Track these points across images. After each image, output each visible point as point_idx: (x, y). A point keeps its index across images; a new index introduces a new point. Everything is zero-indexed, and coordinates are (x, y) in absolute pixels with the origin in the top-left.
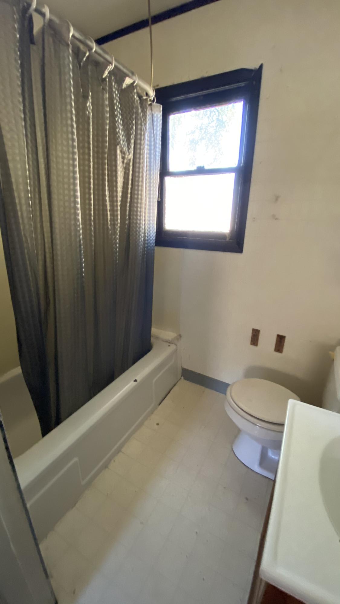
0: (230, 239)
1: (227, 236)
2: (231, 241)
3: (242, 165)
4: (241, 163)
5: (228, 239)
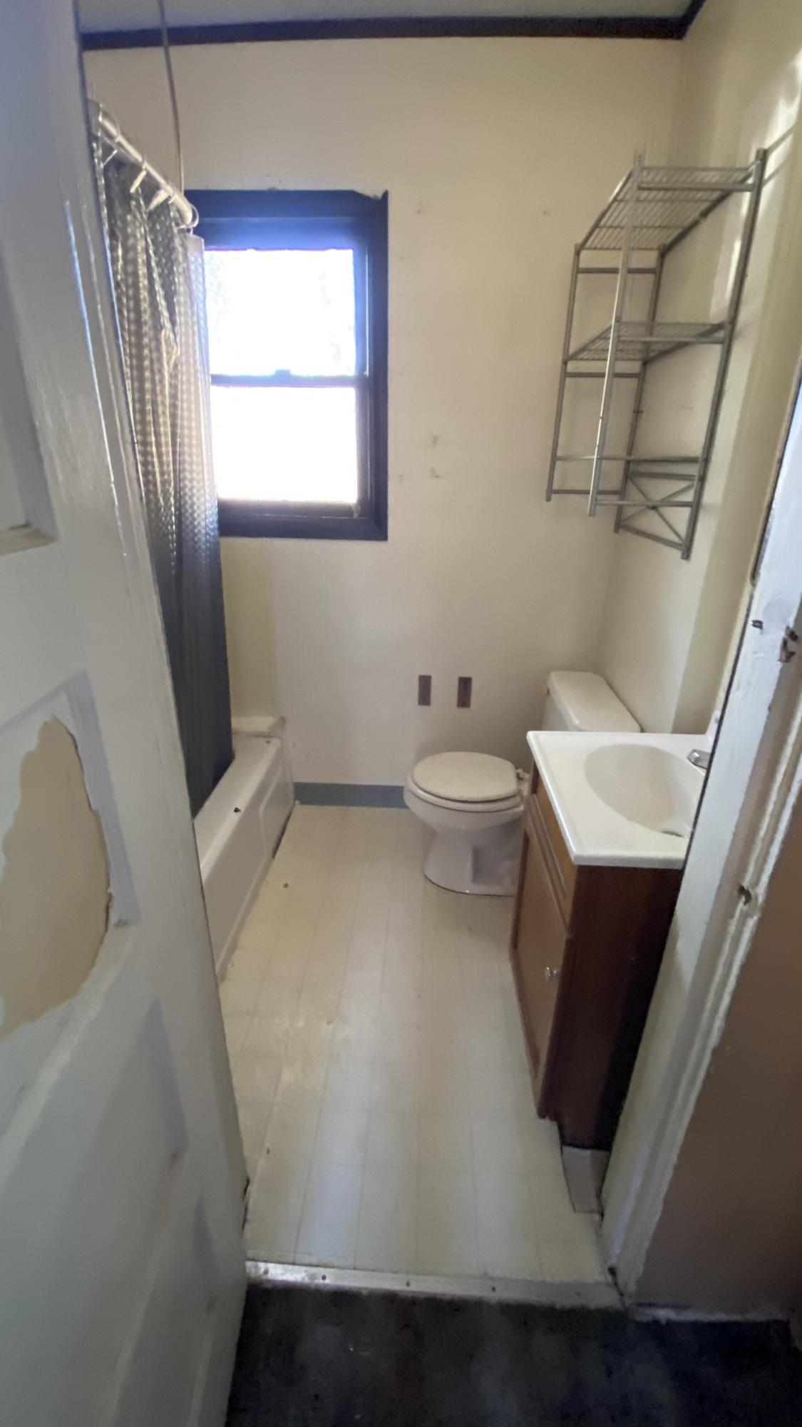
0: (360, 516)
1: (354, 509)
2: (362, 518)
3: (367, 373)
4: (365, 370)
5: (355, 516)
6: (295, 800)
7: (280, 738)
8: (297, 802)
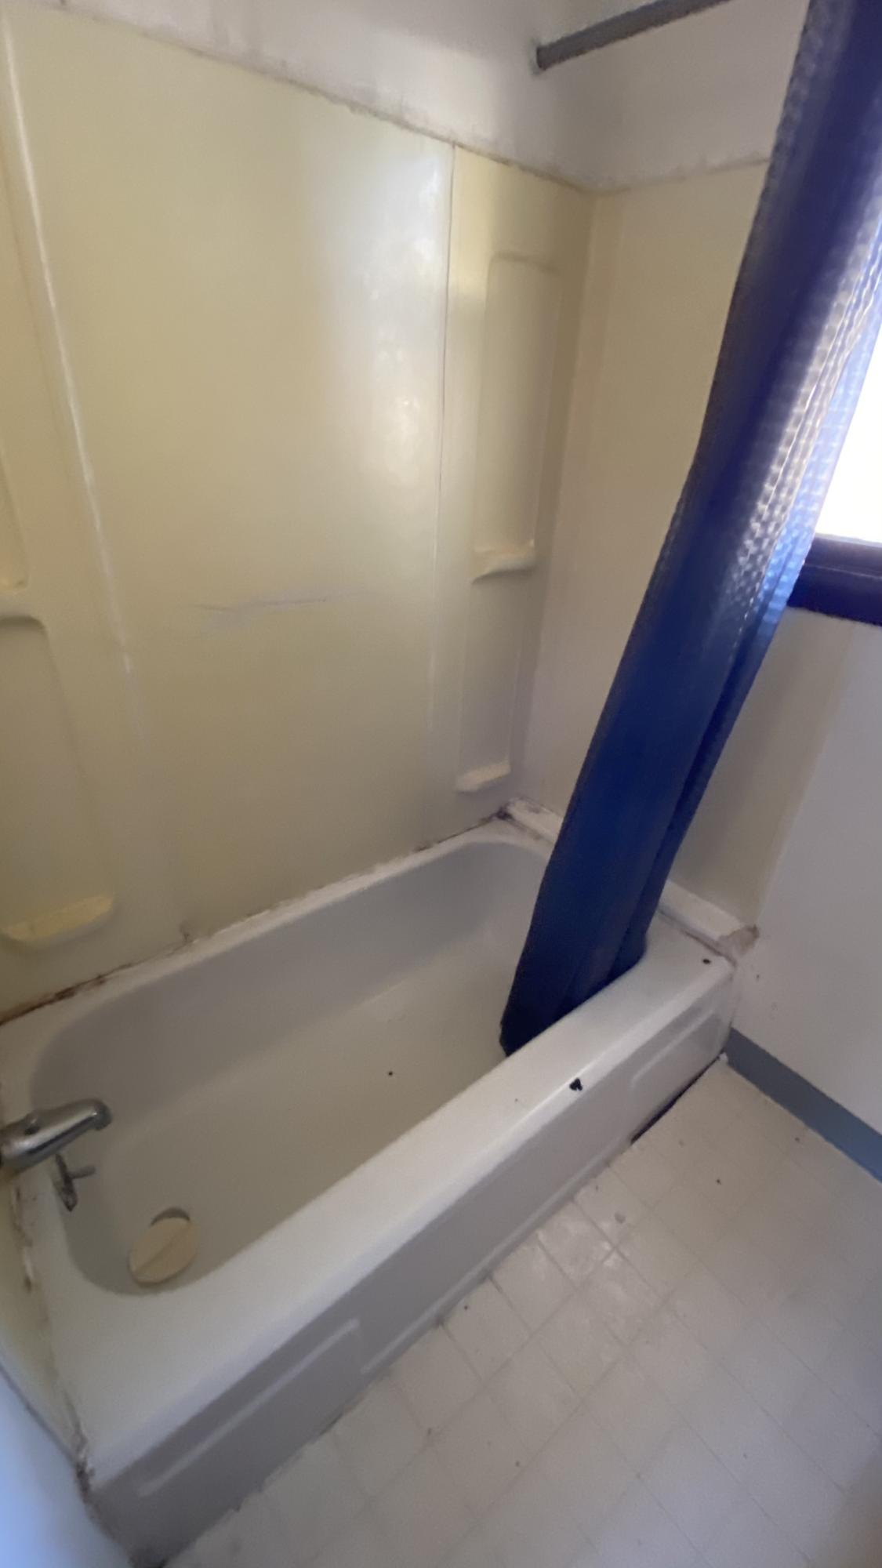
6: (722, 1052)
7: (734, 963)
8: (724, 1057)
